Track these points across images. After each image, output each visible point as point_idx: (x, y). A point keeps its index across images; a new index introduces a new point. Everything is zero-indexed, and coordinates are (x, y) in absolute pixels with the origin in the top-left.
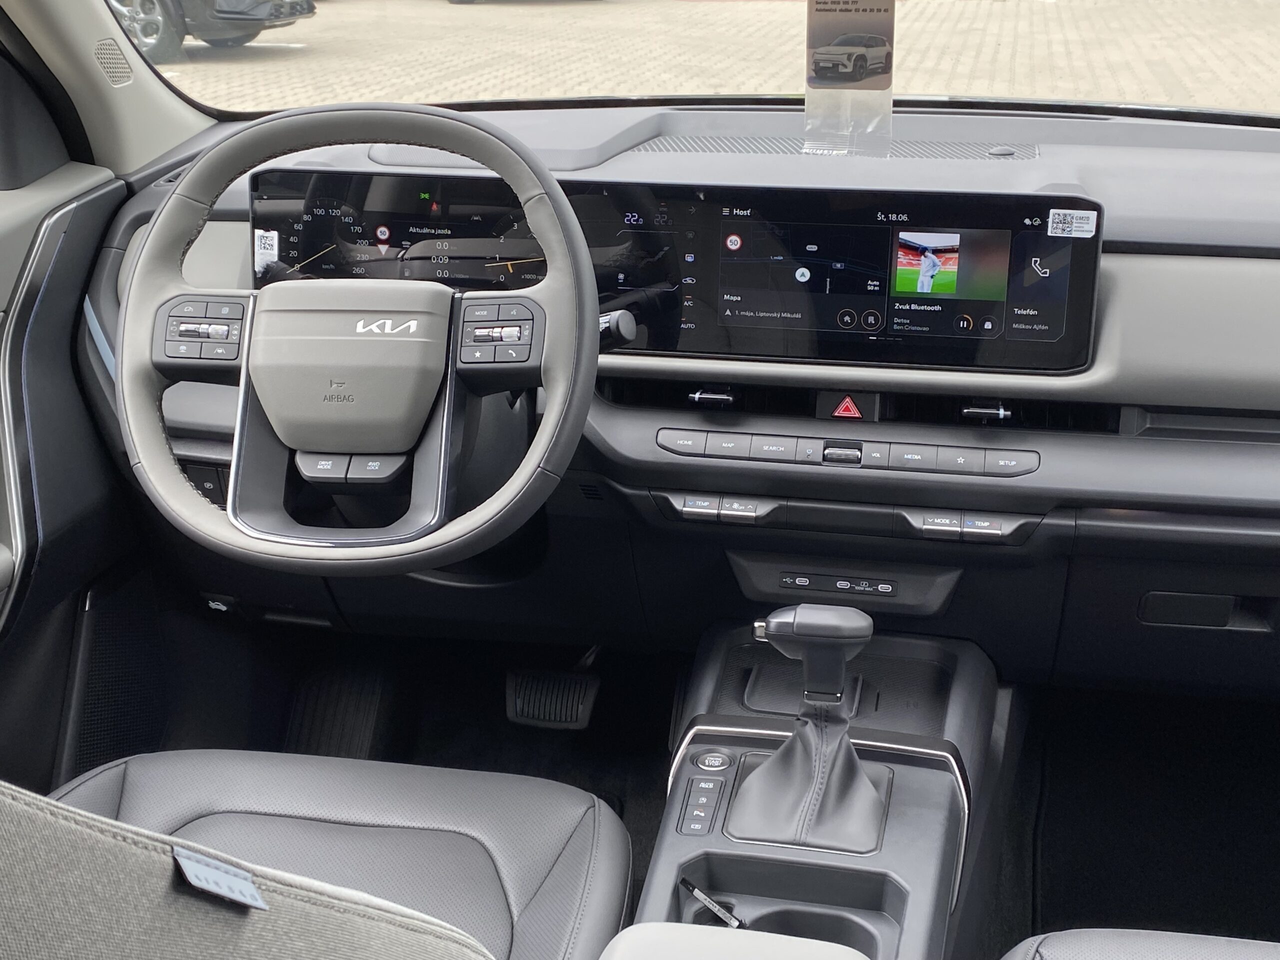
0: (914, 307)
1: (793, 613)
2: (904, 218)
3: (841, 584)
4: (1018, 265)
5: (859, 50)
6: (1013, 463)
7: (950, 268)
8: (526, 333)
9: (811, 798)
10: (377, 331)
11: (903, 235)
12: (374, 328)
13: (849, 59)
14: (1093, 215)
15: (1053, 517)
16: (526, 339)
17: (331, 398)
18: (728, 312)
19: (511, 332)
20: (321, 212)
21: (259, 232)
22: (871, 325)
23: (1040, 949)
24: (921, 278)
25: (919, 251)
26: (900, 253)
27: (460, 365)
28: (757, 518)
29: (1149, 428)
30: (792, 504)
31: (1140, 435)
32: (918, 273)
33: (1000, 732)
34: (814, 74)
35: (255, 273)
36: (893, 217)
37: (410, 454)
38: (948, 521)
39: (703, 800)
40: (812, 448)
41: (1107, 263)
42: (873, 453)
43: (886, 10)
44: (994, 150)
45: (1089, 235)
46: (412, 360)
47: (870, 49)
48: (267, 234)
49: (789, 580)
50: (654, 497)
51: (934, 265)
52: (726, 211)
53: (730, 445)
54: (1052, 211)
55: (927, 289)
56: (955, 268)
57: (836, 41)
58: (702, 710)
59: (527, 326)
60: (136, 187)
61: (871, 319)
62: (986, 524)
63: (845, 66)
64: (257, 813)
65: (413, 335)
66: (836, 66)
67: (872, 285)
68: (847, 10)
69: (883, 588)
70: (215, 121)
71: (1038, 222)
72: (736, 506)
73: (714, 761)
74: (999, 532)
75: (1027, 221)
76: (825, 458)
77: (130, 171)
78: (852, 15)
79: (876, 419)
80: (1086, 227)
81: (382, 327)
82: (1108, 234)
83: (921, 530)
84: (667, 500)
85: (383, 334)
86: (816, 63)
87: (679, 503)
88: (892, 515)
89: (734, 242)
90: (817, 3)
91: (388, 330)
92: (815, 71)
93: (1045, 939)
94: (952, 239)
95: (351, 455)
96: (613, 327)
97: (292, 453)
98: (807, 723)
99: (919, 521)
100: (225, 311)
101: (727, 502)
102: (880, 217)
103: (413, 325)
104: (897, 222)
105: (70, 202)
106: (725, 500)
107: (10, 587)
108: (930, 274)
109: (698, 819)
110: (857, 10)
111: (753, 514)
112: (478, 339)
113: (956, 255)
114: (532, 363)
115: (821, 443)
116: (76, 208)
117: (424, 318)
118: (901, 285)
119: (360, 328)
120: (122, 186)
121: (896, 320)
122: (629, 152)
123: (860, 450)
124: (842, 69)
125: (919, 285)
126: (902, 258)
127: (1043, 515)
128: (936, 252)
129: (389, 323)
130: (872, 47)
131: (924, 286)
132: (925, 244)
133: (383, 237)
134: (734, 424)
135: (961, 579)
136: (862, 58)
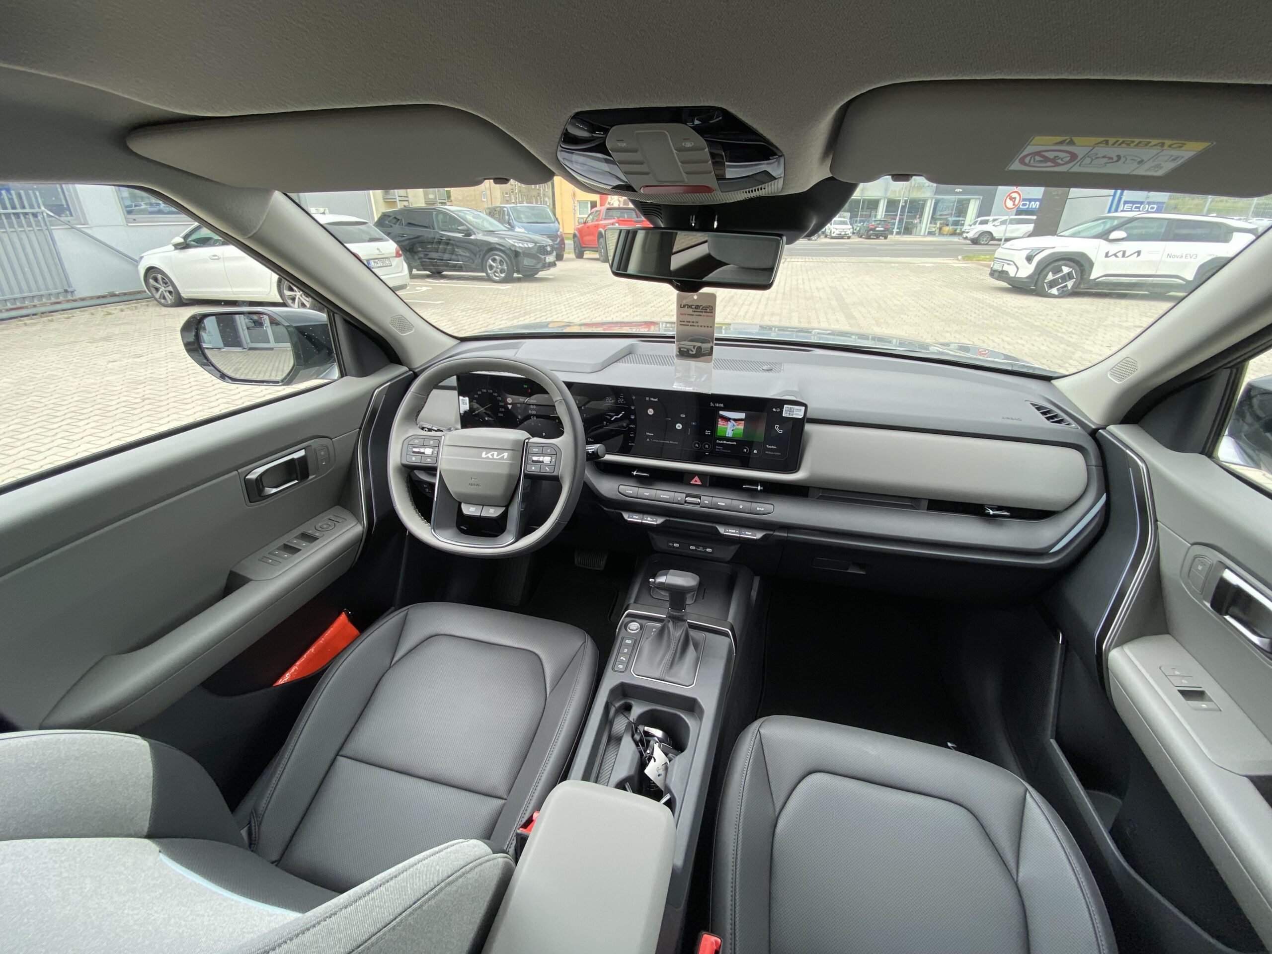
0: (725, 442)
1: (665, 577)
2: (722, 405)
3: (692, 547)
4: (770, 428)
5: (699, 344)
6: (763, 509)
7: (741, 427)
8: (553, 460)
9: (669, 656)
10: (491, 457)
11: (721, 413)
12: (489, 455)
13: (694, 348)
14: (803, 408)
15: (779, 532)
16: (553, 463)
17: (472, 485)
18: (648, 440)
19: (547, 459)
20: (485, 391)
21: (461, 398)
22: (707, 448)
23: (760, 730)
24: (728, 431)
25: (728, 419)
26: (720, 420)
27: (526, 472)
28: (657, 525)
29: (821, 496)
30: (671, 519)
31: (818, 498)
32: (727, 428)
33: (754, 594)
34: (678, 353)
35: (460, 414)
36: (717, 405)
37: (507, 507)
38: (734, 531)
39: (626, 650)
40: (680, 497)
41: (808, 427)
42: (706, 500)
43: (711, 327)
44: (765, 368)
45: (801, 417)
46: (505, 471)
47: (704, 344)
48: (464, 399)
49: (671, 544)
50: (617, 513)
51: (734, 425)
52: (647, 399)
53: (648, 494)
54: (785, 406)
55: (730, 435)
56: (743, 427)
57: (689, 339)
58: (632, 601)
59: (554, 457)
60: (418, 373)
61: (707, 446)
62: (750, 533)
63: (692, 351)
64: (454, 636)
65: (506, 460)
66: (688, 350)
67: (708, 432)
68: (693, 326)
69: (709, 550)
70: (459, 341)
71: (779, 410)
72: (649, 519)
73: (634, 626)
74: (755, 538)
75: (774, 410)
76: (686, 502)
77: (416, 367)
78: (696, 328)
79: (708, 485)
80: (800, 413)
81: (493, 455)
82: (809, 415)
83: (723, 535)
84: (622, 514)
85: (493, 459)
86: (680, 349)
87: (626, 516)
88: (712, 527)
89: (651, 412)
90: (681, 321)
91: (495, 457)
92: (679, 352)
93: (765, 721)
94: (742, 415)
95: (483, 506)
96: (595, 452)
97: (460, 504)
98: (669, 621)
99: (722, 530)
100: (432, 442)
101: (645, 517)
102: (712, 404)
103: (506, 455)
104: (719, 407)
105: (387, 382)
106: (645, 516)
107: (361, 540)
108: (732, 429)
109: (622, 662)
110: (698, 326)
111: (655, 523)
112: (533, 461)
113: (743, 422)
114: (555, 474)
115: (685, 495)
116: (390, 385)
117: (511, 452)
118: (720, 433)
119: (484, 455)
120: (411, 374)
121: (717, 447)
122: (615, 363)
123: (700, 499)
124: (691, 352)
125: (727, 433)
126: (720, 422)
127: (774, 531)
128: (735, 420)
129: (496, 453)
130: (704, 343)
131: (729, 434)
132: (730, 417)
133: (510, 402)
134: (650, 485)
135: (740, 547)
136: (700, 348)
